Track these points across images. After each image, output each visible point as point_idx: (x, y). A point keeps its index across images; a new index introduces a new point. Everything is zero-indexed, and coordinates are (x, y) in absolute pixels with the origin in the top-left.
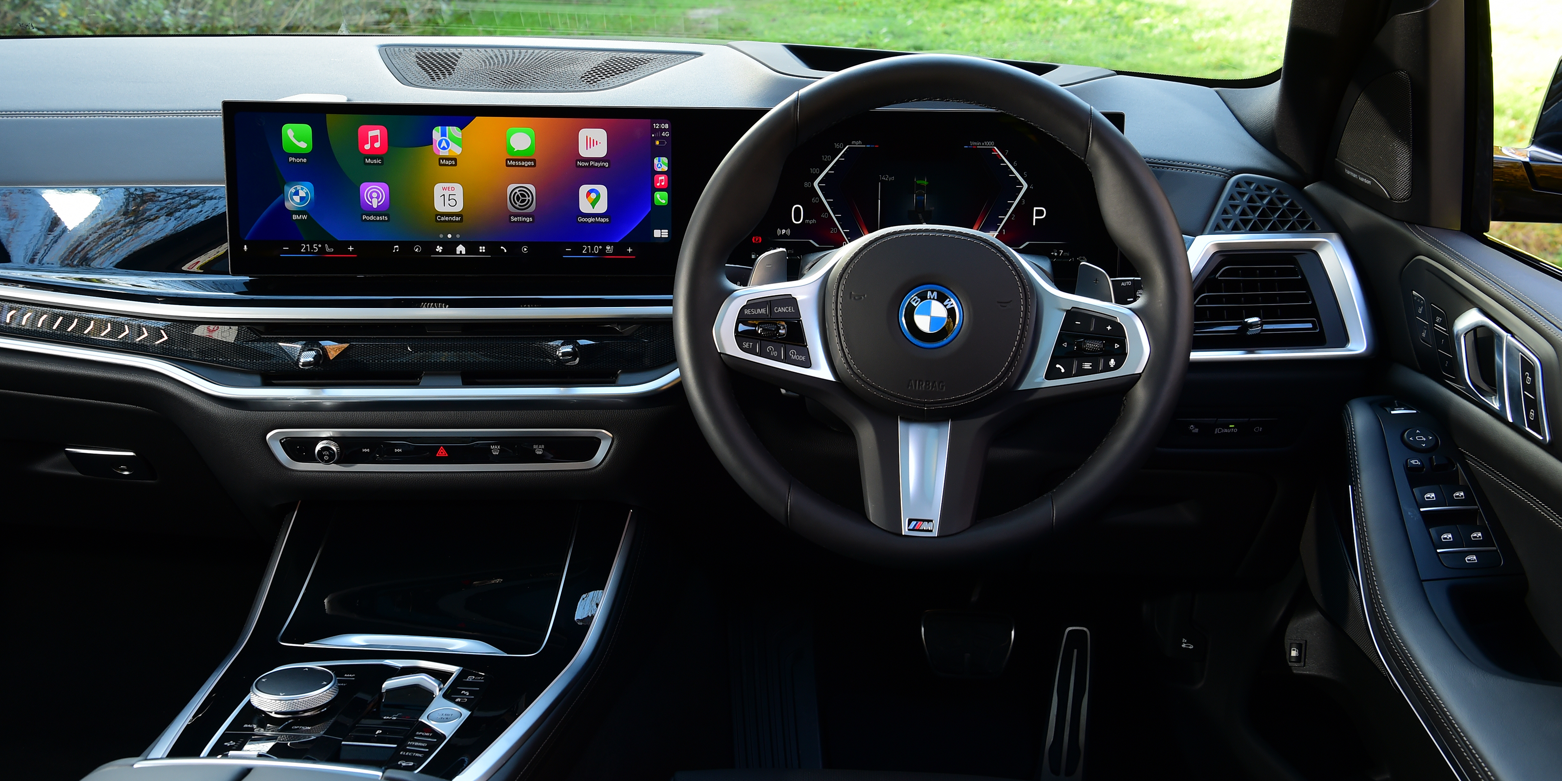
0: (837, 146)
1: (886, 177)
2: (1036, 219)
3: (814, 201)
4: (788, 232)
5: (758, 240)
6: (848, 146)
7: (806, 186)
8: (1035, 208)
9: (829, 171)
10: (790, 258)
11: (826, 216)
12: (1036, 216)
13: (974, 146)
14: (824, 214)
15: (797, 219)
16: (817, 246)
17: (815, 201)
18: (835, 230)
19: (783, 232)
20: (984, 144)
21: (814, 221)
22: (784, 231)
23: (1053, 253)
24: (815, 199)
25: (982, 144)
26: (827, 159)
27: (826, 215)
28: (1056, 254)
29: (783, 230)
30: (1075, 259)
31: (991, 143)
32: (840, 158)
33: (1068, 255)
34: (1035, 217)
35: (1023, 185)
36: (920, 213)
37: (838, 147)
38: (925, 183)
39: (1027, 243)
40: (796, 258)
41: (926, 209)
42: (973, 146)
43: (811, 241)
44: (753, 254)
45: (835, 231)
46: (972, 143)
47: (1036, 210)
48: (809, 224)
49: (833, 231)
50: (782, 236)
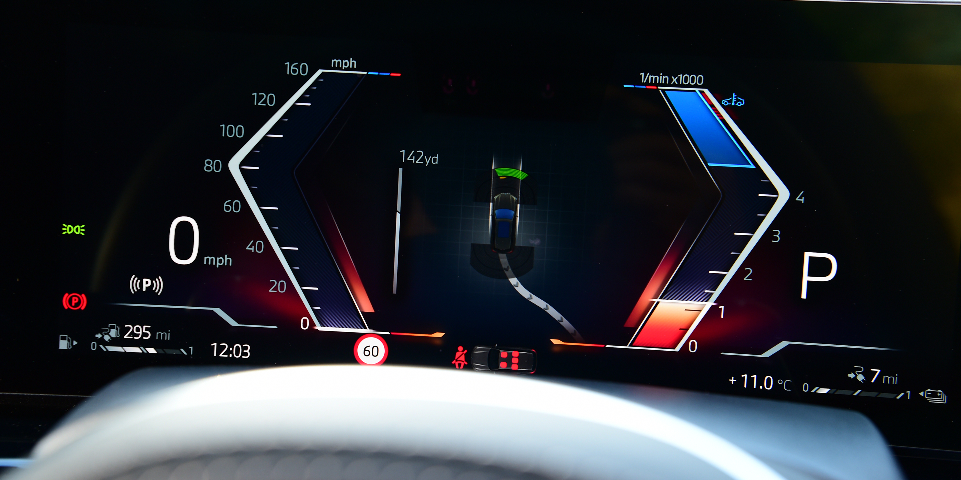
0: (291, 68)
1: (417, 156)
2: (809, 282)
3: (227, 208)
4: (159, 285)
5: (77, 305)
6: (320, 72)
7: (208, 168)
8: (807, 255)
9: (270, 132)
10: (161, 351)
11: (259, 249)
12: (809, 275)
13: (651, 84)
14: (254, 244)
15: (183, 253)
16: (233, 323)
17: (232, 208)
18: (282, 284)
19: (145, 286)
20: (678, 80)
21: (226, 260)
22: (146, 283)
23: (852, 375)
24: (231, 204)
25: (671, 80)
26: (265, 102)
27: (260, 244)
28: (860, 378)
29: (145, 280)
30: (915, 394)
31: (696, 80)
32: (299, 100)
33: (895, 381)
34: (806, 278)
35: (776, 192)
36: (502, 252)
37: (294, 71)
38: (520, 174)
39: (783, 344)
40: (178, 352)
41: (519, 242)
42: (647, 84)
43: (218, 311)
44: (64, 338)
45: (282, 289)
46: (645, 78)
47: (811, 258)
48: (213, 267)
49: (276, 288)
50: (141, 296)
